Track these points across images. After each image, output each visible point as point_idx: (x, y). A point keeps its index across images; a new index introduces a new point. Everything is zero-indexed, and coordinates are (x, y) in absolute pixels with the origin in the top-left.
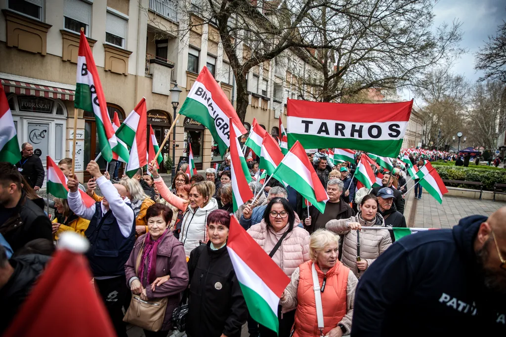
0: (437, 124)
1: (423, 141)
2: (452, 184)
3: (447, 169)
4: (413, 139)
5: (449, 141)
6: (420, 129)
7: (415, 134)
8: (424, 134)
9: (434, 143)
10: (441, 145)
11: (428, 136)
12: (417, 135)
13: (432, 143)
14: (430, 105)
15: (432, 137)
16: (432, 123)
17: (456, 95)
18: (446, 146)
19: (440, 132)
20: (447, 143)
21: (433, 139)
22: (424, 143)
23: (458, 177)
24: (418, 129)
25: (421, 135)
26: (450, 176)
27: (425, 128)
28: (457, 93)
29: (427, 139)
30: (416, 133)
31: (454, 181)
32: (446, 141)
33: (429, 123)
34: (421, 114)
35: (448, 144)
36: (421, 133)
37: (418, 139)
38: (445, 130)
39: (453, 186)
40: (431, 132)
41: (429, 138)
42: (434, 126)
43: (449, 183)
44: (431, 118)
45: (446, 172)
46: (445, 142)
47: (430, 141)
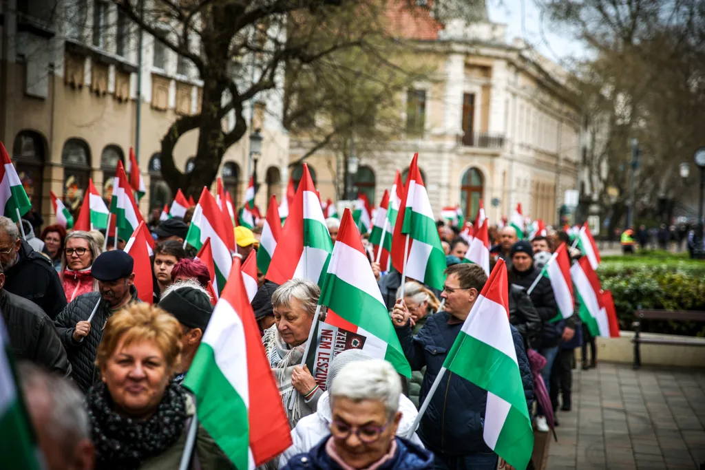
0: (630, 124)
1: (583, 185)
2: (675, 326)
3: (658, 272)
4: (548, 177)
5: (672, 185)
6: (572, 143)
7: (553, 161)
8: (587, 160)
9: (621, 192)
10: (645, 199)
11: (599, 167)
12: (562, 164)
13: (613, 192)
14: (604, 56)
15: (612, 171)
16: (613, 120)
17: (690, 23)
18: (663, 202)
19: (637, 153)
20: (667, 192)
21: (616, 178)
22: (588, 191)
23: (695, 300)
24: (564, 145)
25: (576, 164)
26: (668, 297)
27: (587, 138)
28: (692, 14)
29: (595, 178)
30: (556, 156)
31: (683, 314)
32: (663, 185)
33: (602, 121)
34: (571, 87)
35: (671, 196)
36: (575, 156)
37: (567, 180)
38: (658, 146)
39: (679, 332)
40: (610, 151)
41: (604, 174)
42: (620, 133)
43: (665, 322)
44: (608, 105)
45: (655, 285)
46: (657, 187)
47: (607, 183)
